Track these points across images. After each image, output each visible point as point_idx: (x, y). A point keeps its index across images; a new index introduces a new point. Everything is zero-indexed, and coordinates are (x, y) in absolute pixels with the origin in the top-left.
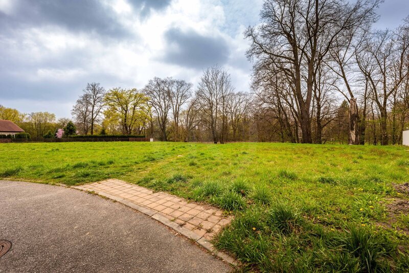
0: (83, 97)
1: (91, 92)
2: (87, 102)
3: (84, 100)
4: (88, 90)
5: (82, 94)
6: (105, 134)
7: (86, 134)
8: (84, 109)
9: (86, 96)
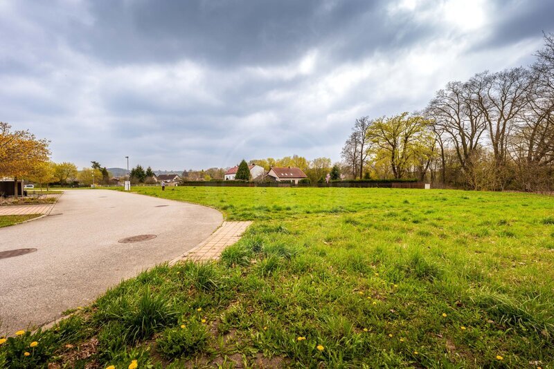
0: (352, 136)
1: (360, 129)
2: (356, 142)
3: (352, 140)
4: (356, 127)
5: (351, 133)
6: (369, 178)
7: (355, 178)
8: (353, 150)
9: (355, 135)
